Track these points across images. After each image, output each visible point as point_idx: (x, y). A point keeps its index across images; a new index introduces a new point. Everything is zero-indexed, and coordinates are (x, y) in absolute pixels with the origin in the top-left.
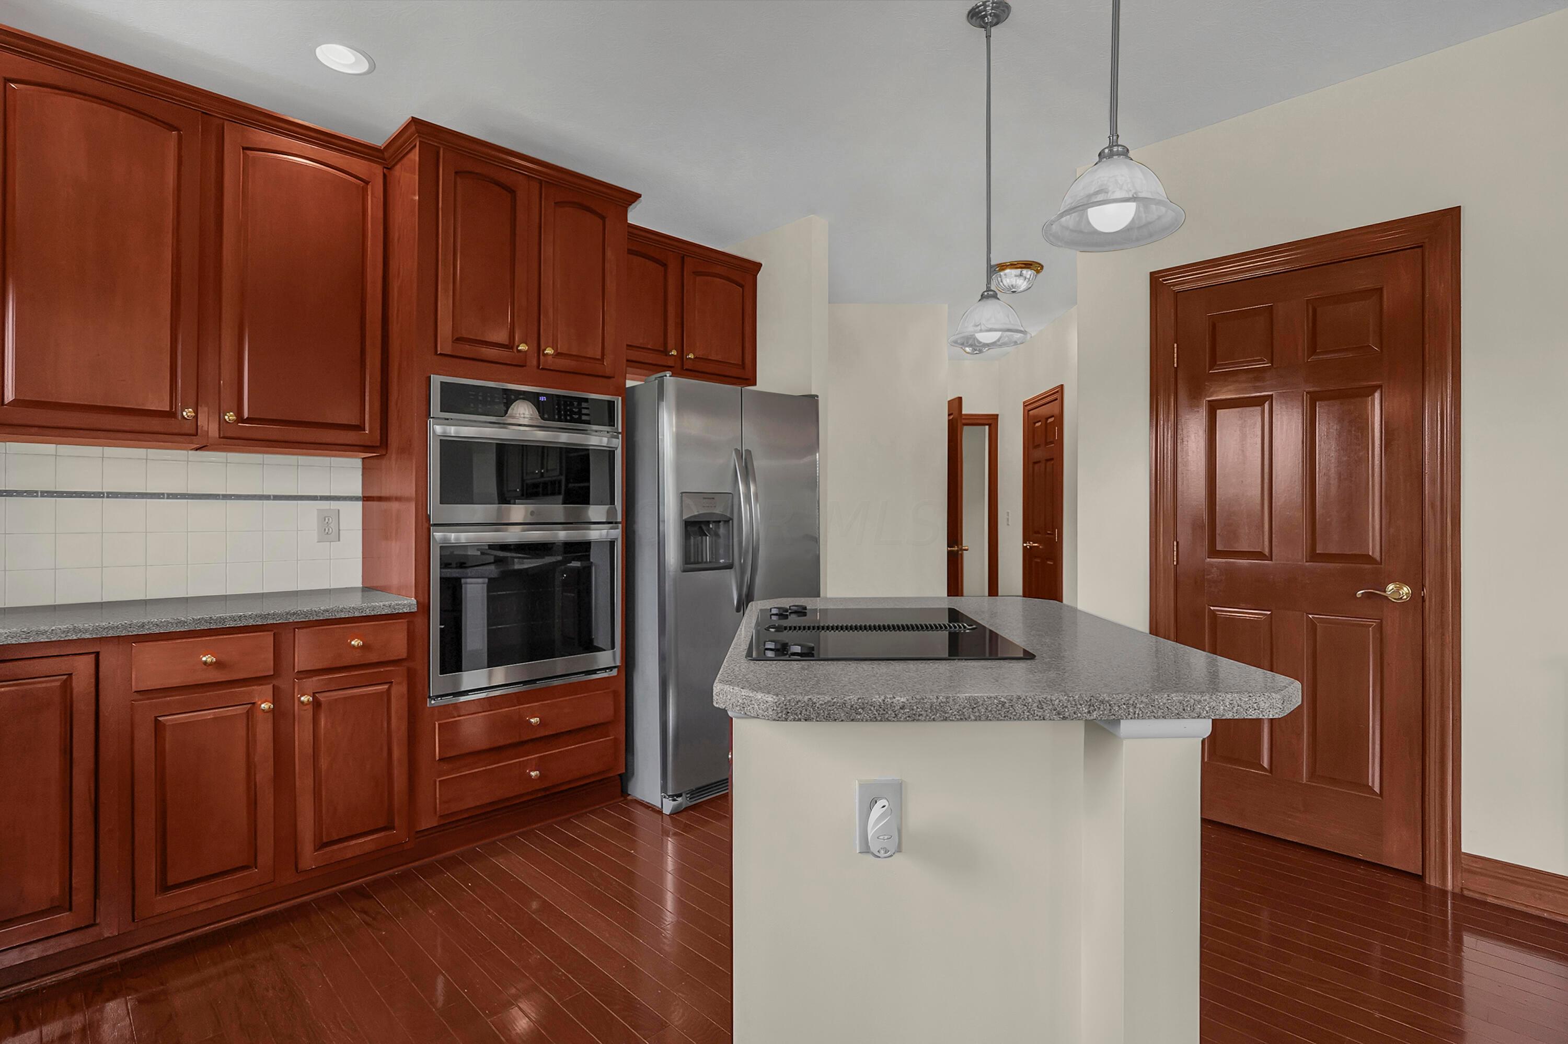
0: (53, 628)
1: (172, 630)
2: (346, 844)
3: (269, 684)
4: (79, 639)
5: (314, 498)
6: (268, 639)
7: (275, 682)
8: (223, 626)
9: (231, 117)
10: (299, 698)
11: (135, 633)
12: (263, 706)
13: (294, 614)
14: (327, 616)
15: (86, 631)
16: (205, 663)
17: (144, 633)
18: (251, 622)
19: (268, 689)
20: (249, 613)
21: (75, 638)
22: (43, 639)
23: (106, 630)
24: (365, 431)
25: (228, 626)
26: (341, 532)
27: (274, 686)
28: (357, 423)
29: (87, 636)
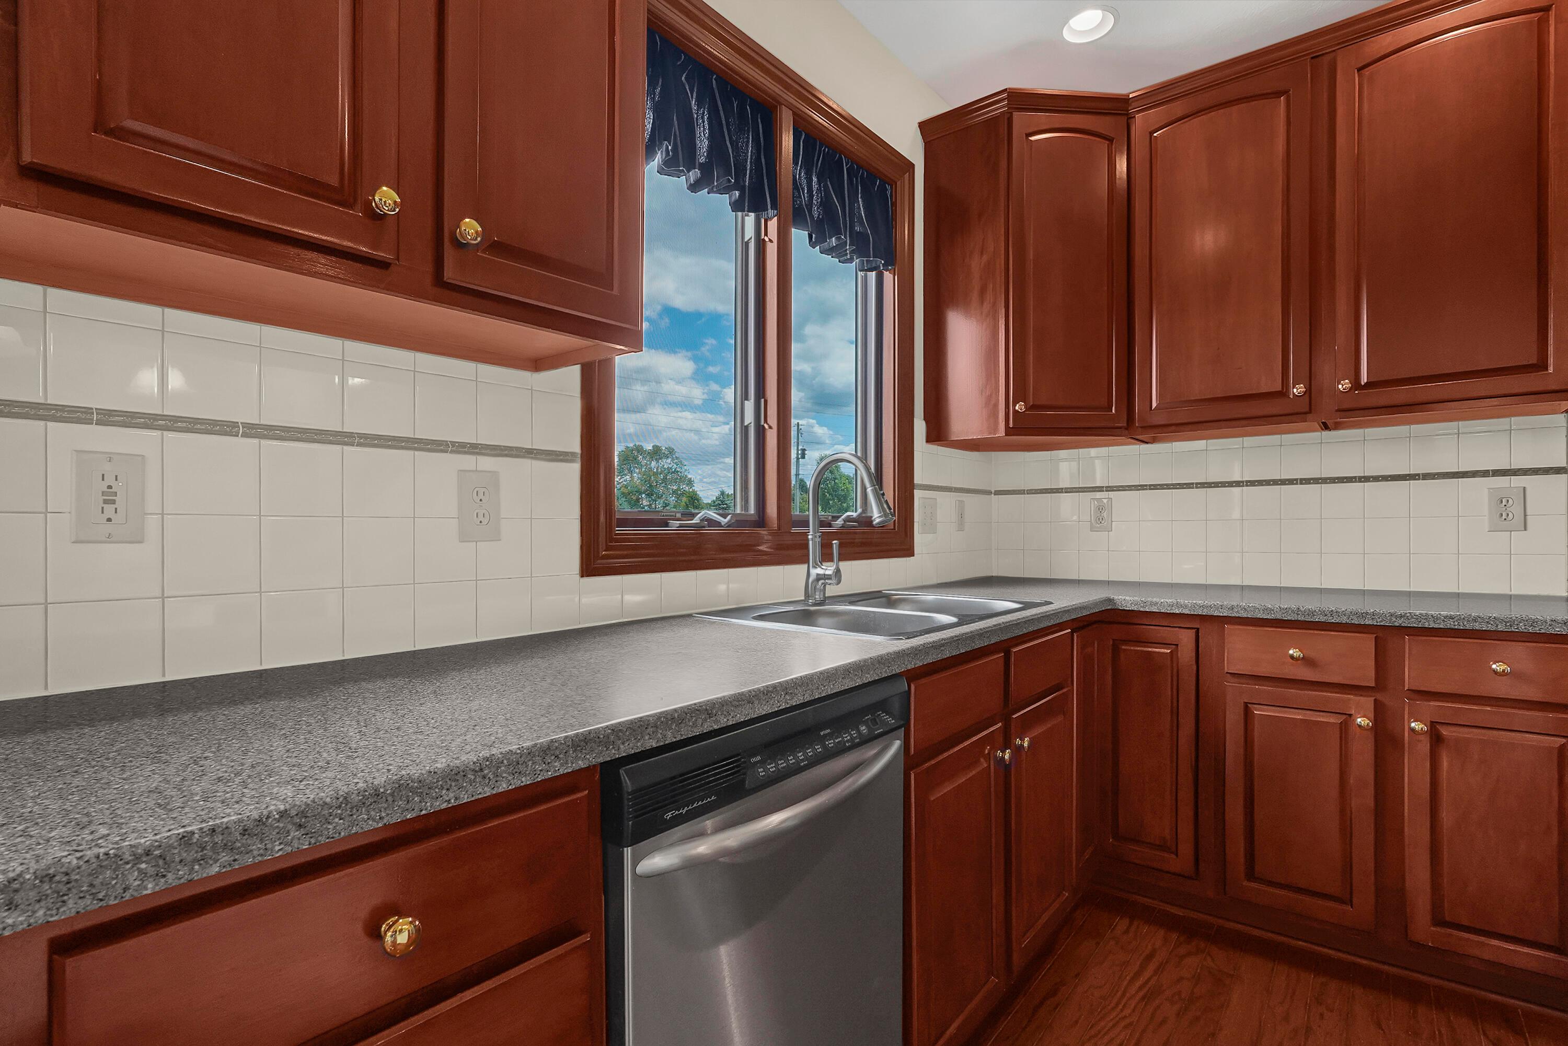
0: (1162, 601)
1: (1259, 616)
2: (1482, 939)
3: (1371, 696)
4: (1180, 614)
5: (1485, 474)
6: (1368, 643)
7: (1379, 696)
8: (1312, 620)
9: (1343, 42)
10: (1409, 725)
11: (1225, 614)
12: (1359, 720)
13: (1401, 616)
14: (1450, 624)
15: (1186, 606)
16: (1292, 657)
17: (1233, 615)
18: (1344, 620)
19: (1368, 702)
20: (1344, 608)
21: (1177, 612)
22: (1155, 609)
23: (1201, 609)
24: (1547, 370)
25: (1317, 620)
26: (1528, 517)
27: (1375, 700)
28: (1534, 361)
29: (1186, 611)
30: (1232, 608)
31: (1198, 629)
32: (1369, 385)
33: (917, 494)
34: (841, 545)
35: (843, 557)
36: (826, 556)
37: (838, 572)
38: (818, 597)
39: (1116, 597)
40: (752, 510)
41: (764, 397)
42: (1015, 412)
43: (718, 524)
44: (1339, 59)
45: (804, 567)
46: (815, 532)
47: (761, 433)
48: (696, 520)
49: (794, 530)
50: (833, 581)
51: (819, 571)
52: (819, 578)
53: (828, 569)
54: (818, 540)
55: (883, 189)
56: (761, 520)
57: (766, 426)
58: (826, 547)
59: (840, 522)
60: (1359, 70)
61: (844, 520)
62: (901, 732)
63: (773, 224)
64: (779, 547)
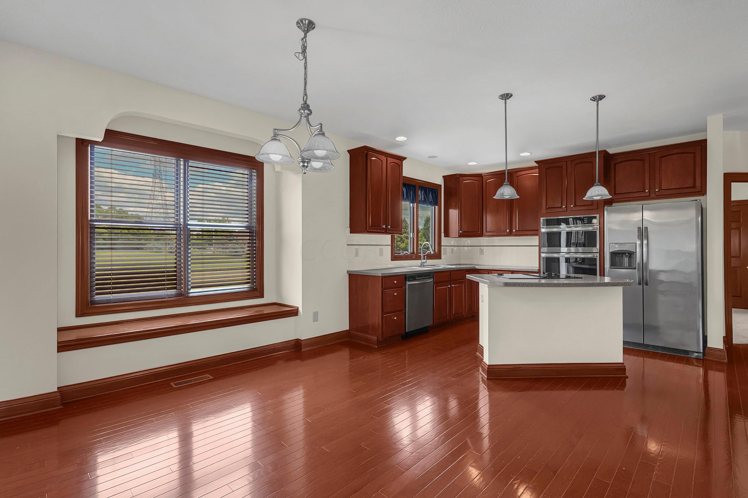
29: (486, 269)
30: (492, 268)
31: (488, 272)
32: (518, 231)
33: (442, 247)
34: (426, 257)
35: (427, 259)
36: (424, 259)
37: (426, 261)
38: (423, 265)
39: (476, 267)
40: (412, 251)
41: (414, 232)
42: (460, 233)
43: (408, 254)
44: (514, 175)
45: (421, 260)
46: (422, 255)
47: (413, 238)
48: (404, 253)
49: (419, 254)
50: (426, 263)
51: (423, 261)
52: (423, 262)
53: (425, 261)
54: (423, 256)
55: (435, 191)
56: (413, 253)
57: (414, 238)
58: (424, 257)
59: (427, 253)
60: (517, 177)
61: (428, 253)
62: (433, 279)
63: (415, 204)
64: (416, 257)
